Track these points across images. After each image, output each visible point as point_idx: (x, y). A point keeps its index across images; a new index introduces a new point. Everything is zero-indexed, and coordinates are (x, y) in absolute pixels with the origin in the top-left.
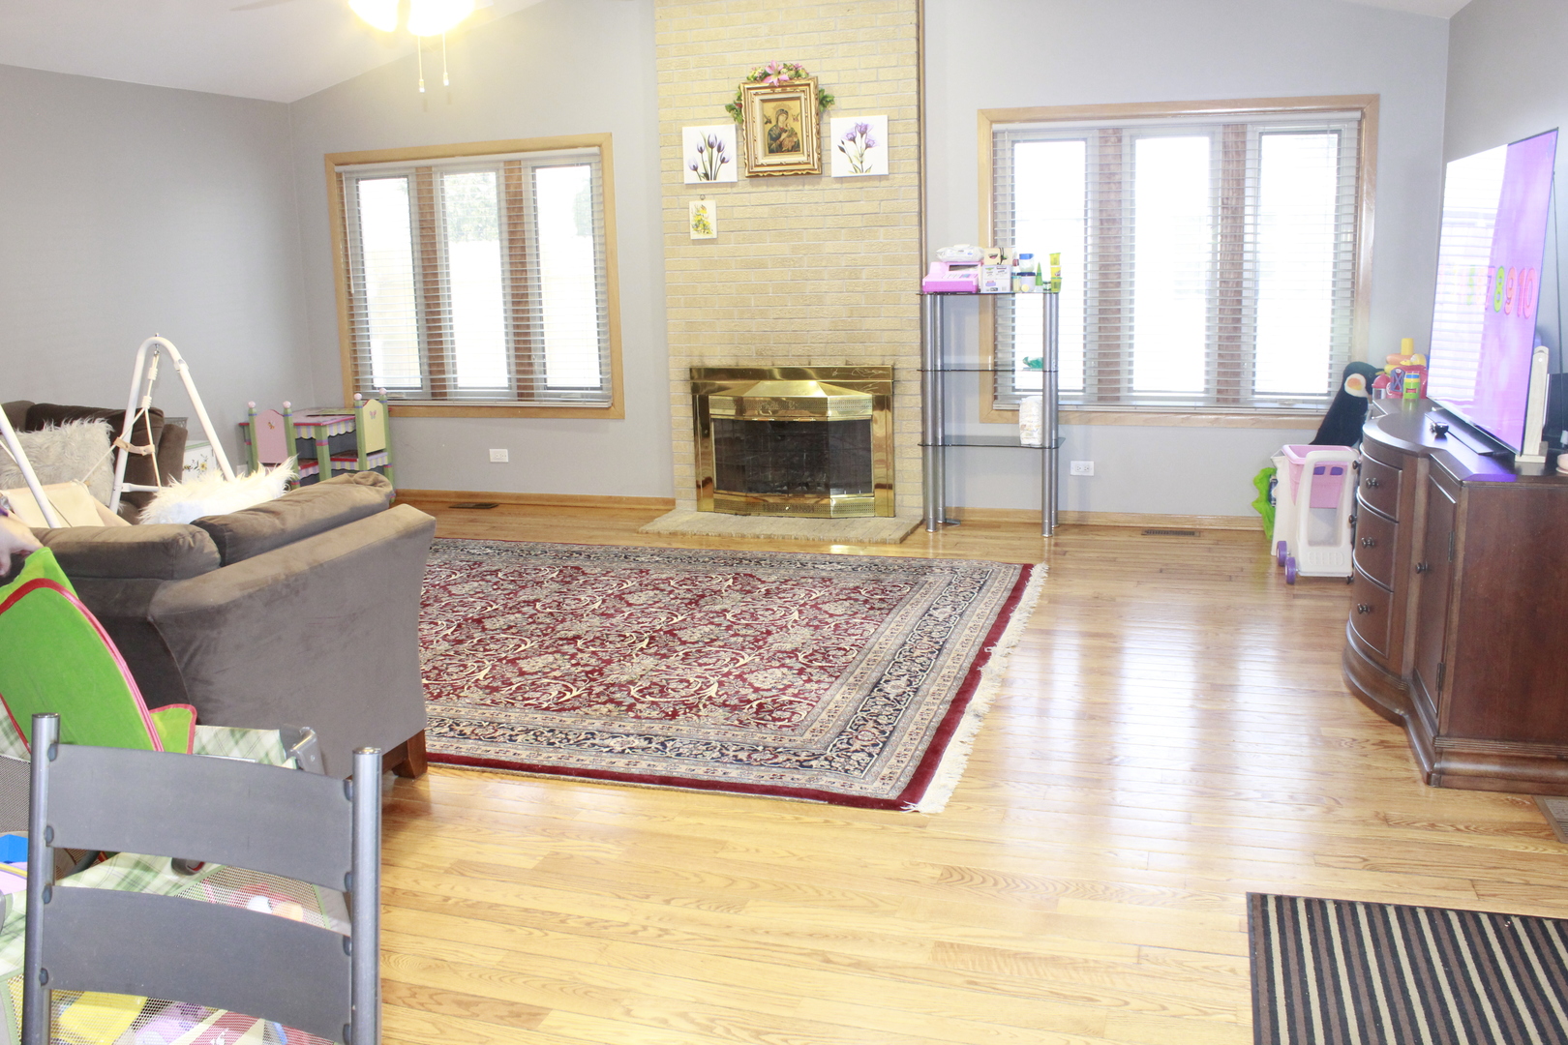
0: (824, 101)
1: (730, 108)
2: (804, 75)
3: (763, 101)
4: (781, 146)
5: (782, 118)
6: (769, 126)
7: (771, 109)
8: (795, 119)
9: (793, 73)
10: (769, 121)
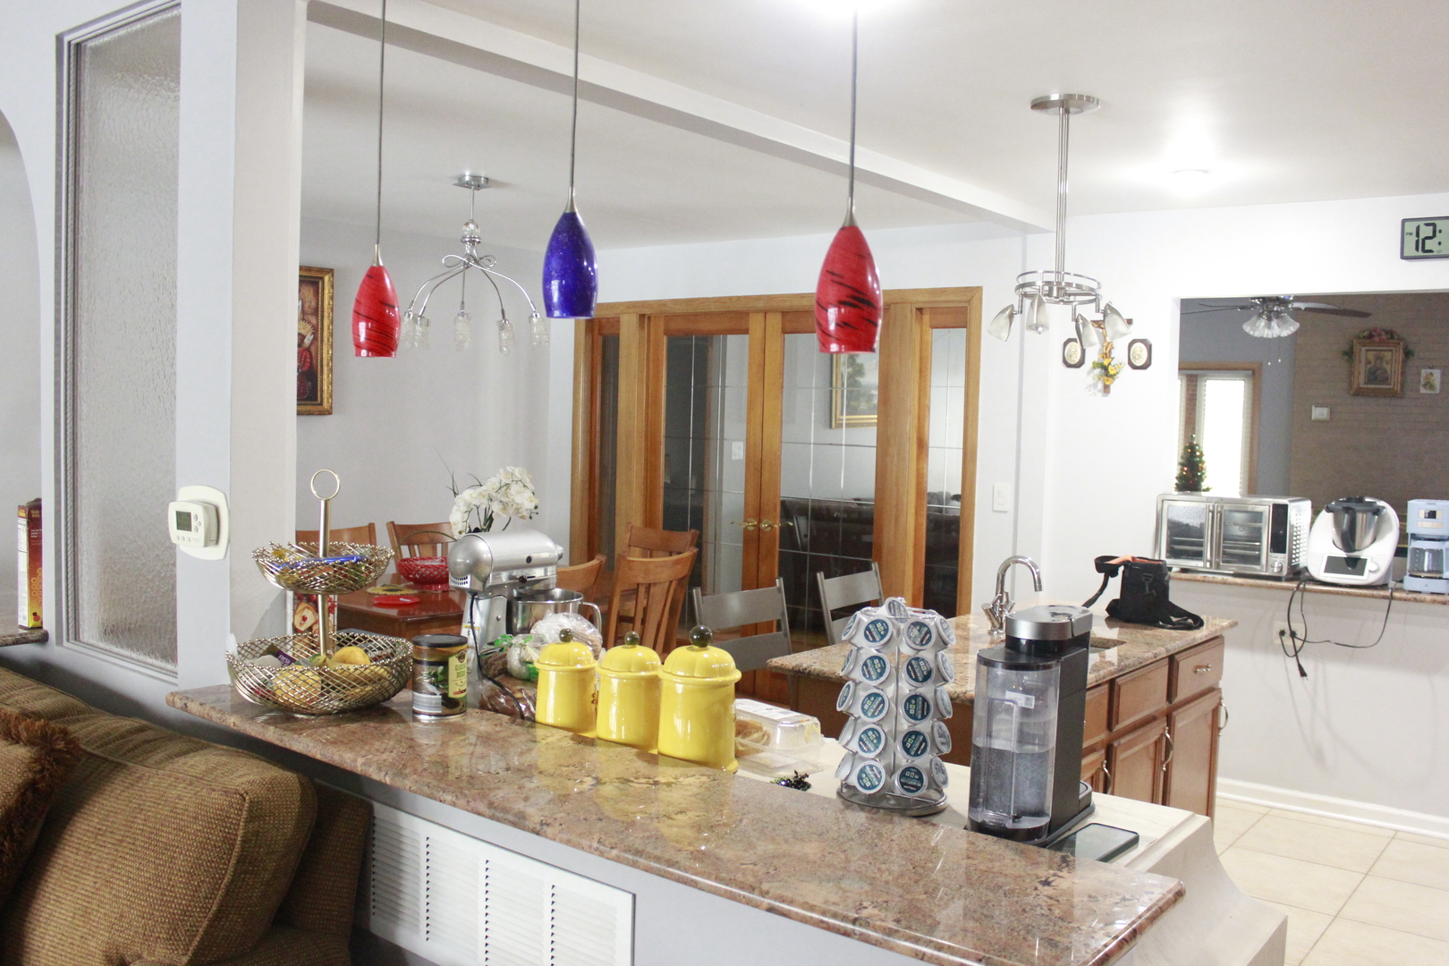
0: (1408, 354)
1: (1345, 353)
2: (1396, 337)
3: (1367, 350)
4: (1376, 378)
5: (1378, 362)
6: (1369, 366)
7: (1371, 356)
8: (1387, 363)
9: (1389, 336)
10: (1370, 363)
